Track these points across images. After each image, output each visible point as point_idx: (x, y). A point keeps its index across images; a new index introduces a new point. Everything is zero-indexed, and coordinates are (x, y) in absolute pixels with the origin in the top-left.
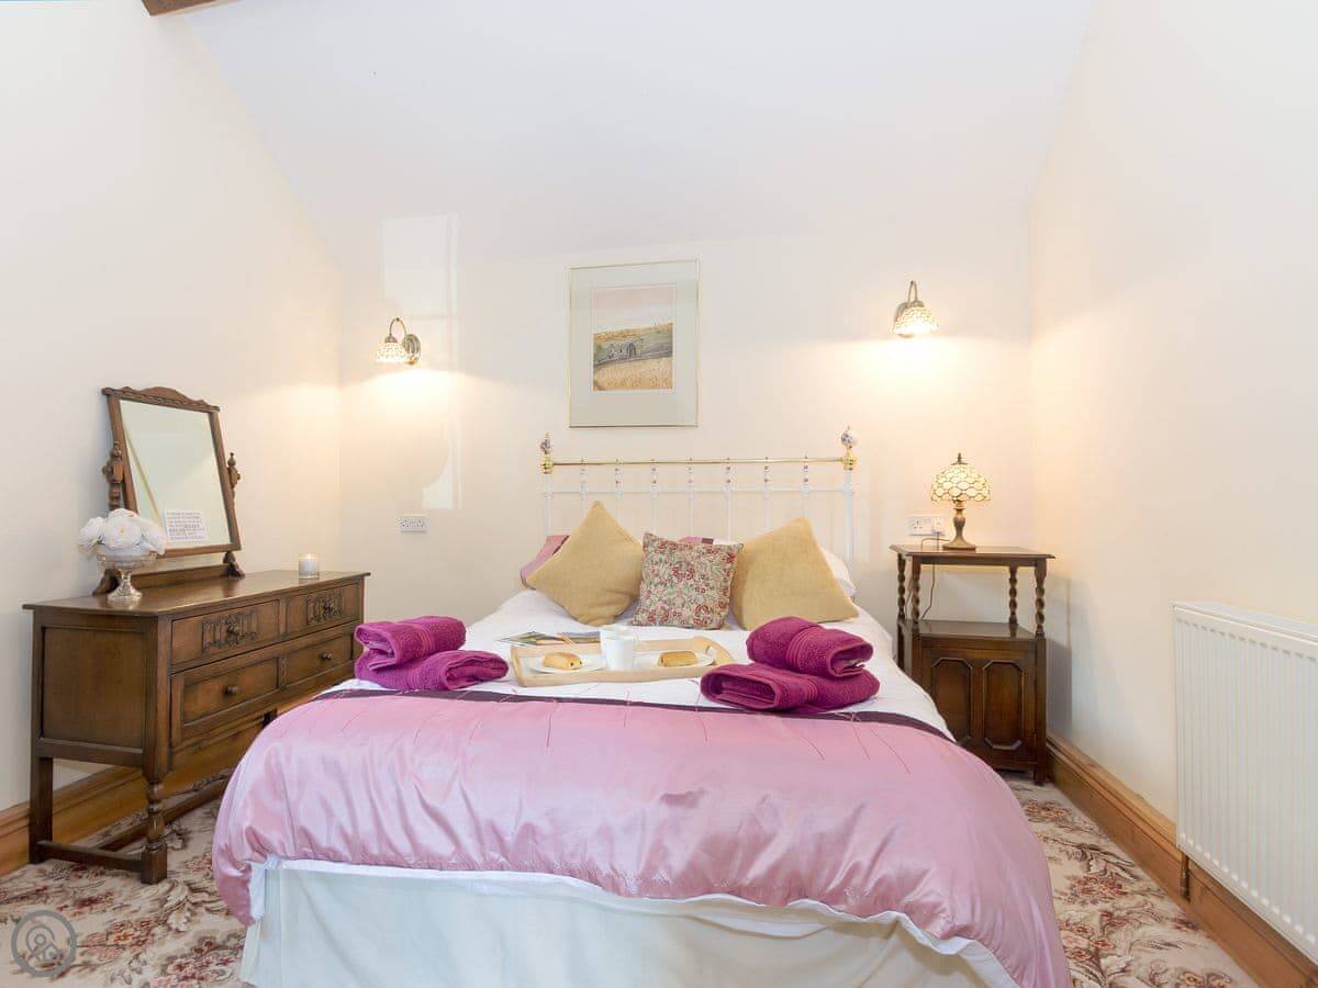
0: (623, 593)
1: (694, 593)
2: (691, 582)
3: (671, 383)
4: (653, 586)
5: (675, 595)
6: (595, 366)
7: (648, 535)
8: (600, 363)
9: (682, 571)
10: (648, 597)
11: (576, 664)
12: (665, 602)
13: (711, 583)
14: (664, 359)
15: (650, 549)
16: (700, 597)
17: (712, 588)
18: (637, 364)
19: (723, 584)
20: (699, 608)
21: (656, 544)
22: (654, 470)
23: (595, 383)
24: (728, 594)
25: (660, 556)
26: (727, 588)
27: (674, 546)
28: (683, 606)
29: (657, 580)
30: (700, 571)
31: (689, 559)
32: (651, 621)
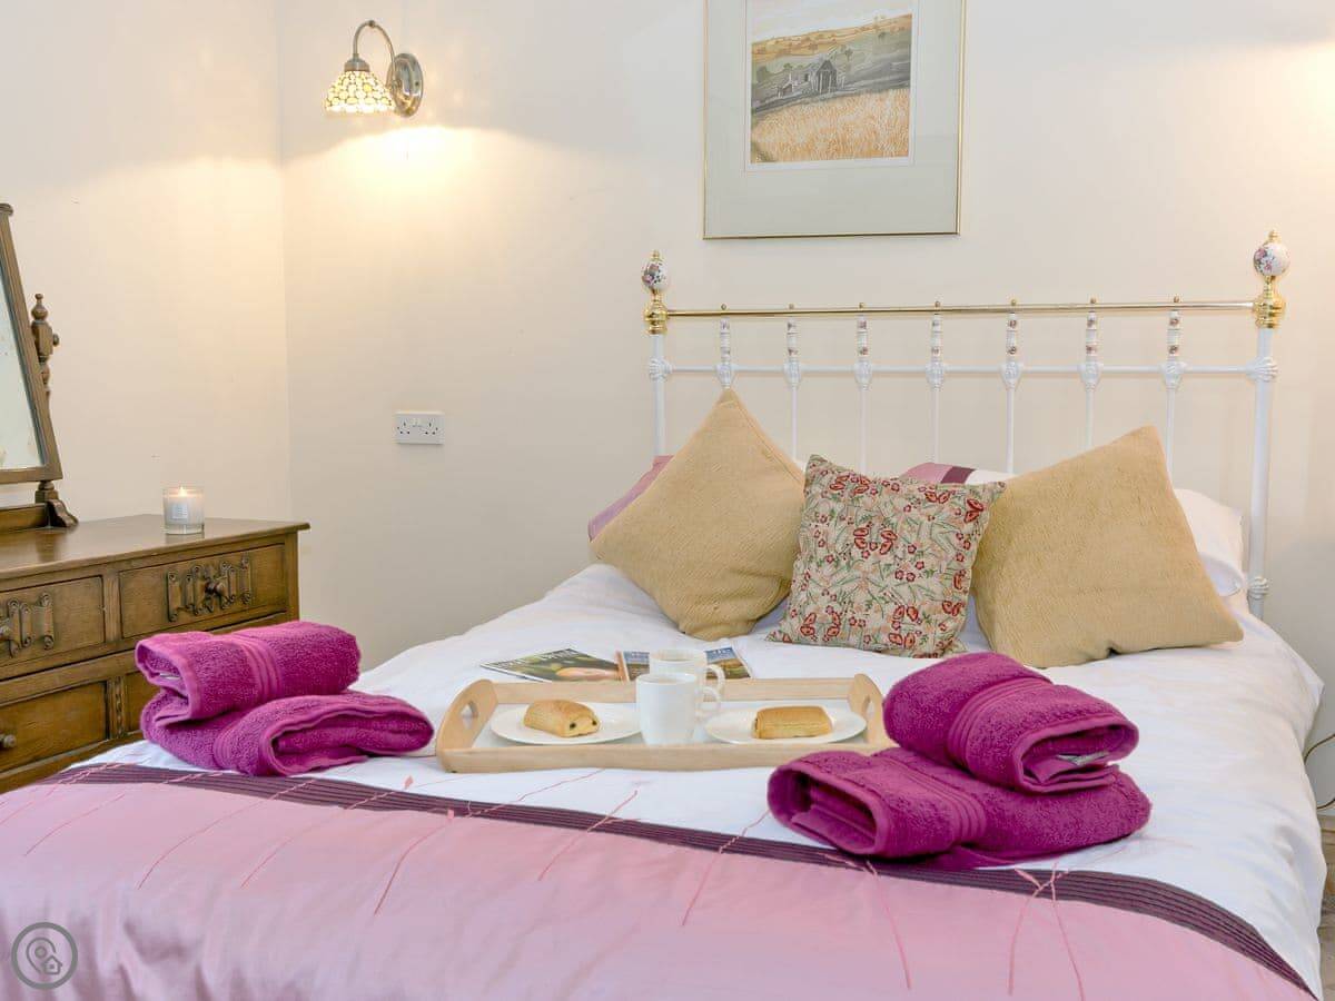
0: (766, 576)
1: (891, 581)
2: (888, 558)
3: (905, 142)
4: (814, 565)
5: (853, 585)
6: (753, 112)
7: (815, 461)
8: (763, 106)
9: (874, 538)
10: (804, 587)
11: (584, 725)
12: (835, 598)
13: (929, 562)
14: (892, 93)
15: (816, 489)
16: (904, 590)
17: (930, 573)
18: (838, 105)
19: (955, 564)
20: (901, 611)
21: (825, 480)
22: (864, 325)
23: (755, 148)
24: (966, 585)
25: (832, 504)
26: (961, 574)
27: (862, 485)
28: (869, 605)
29: (822, 553)
30: (907, 535)
31: (888, 512)
32: (807, 634)
